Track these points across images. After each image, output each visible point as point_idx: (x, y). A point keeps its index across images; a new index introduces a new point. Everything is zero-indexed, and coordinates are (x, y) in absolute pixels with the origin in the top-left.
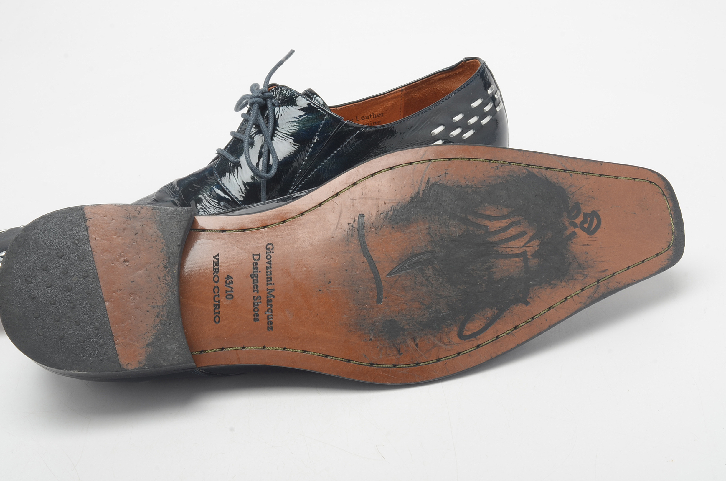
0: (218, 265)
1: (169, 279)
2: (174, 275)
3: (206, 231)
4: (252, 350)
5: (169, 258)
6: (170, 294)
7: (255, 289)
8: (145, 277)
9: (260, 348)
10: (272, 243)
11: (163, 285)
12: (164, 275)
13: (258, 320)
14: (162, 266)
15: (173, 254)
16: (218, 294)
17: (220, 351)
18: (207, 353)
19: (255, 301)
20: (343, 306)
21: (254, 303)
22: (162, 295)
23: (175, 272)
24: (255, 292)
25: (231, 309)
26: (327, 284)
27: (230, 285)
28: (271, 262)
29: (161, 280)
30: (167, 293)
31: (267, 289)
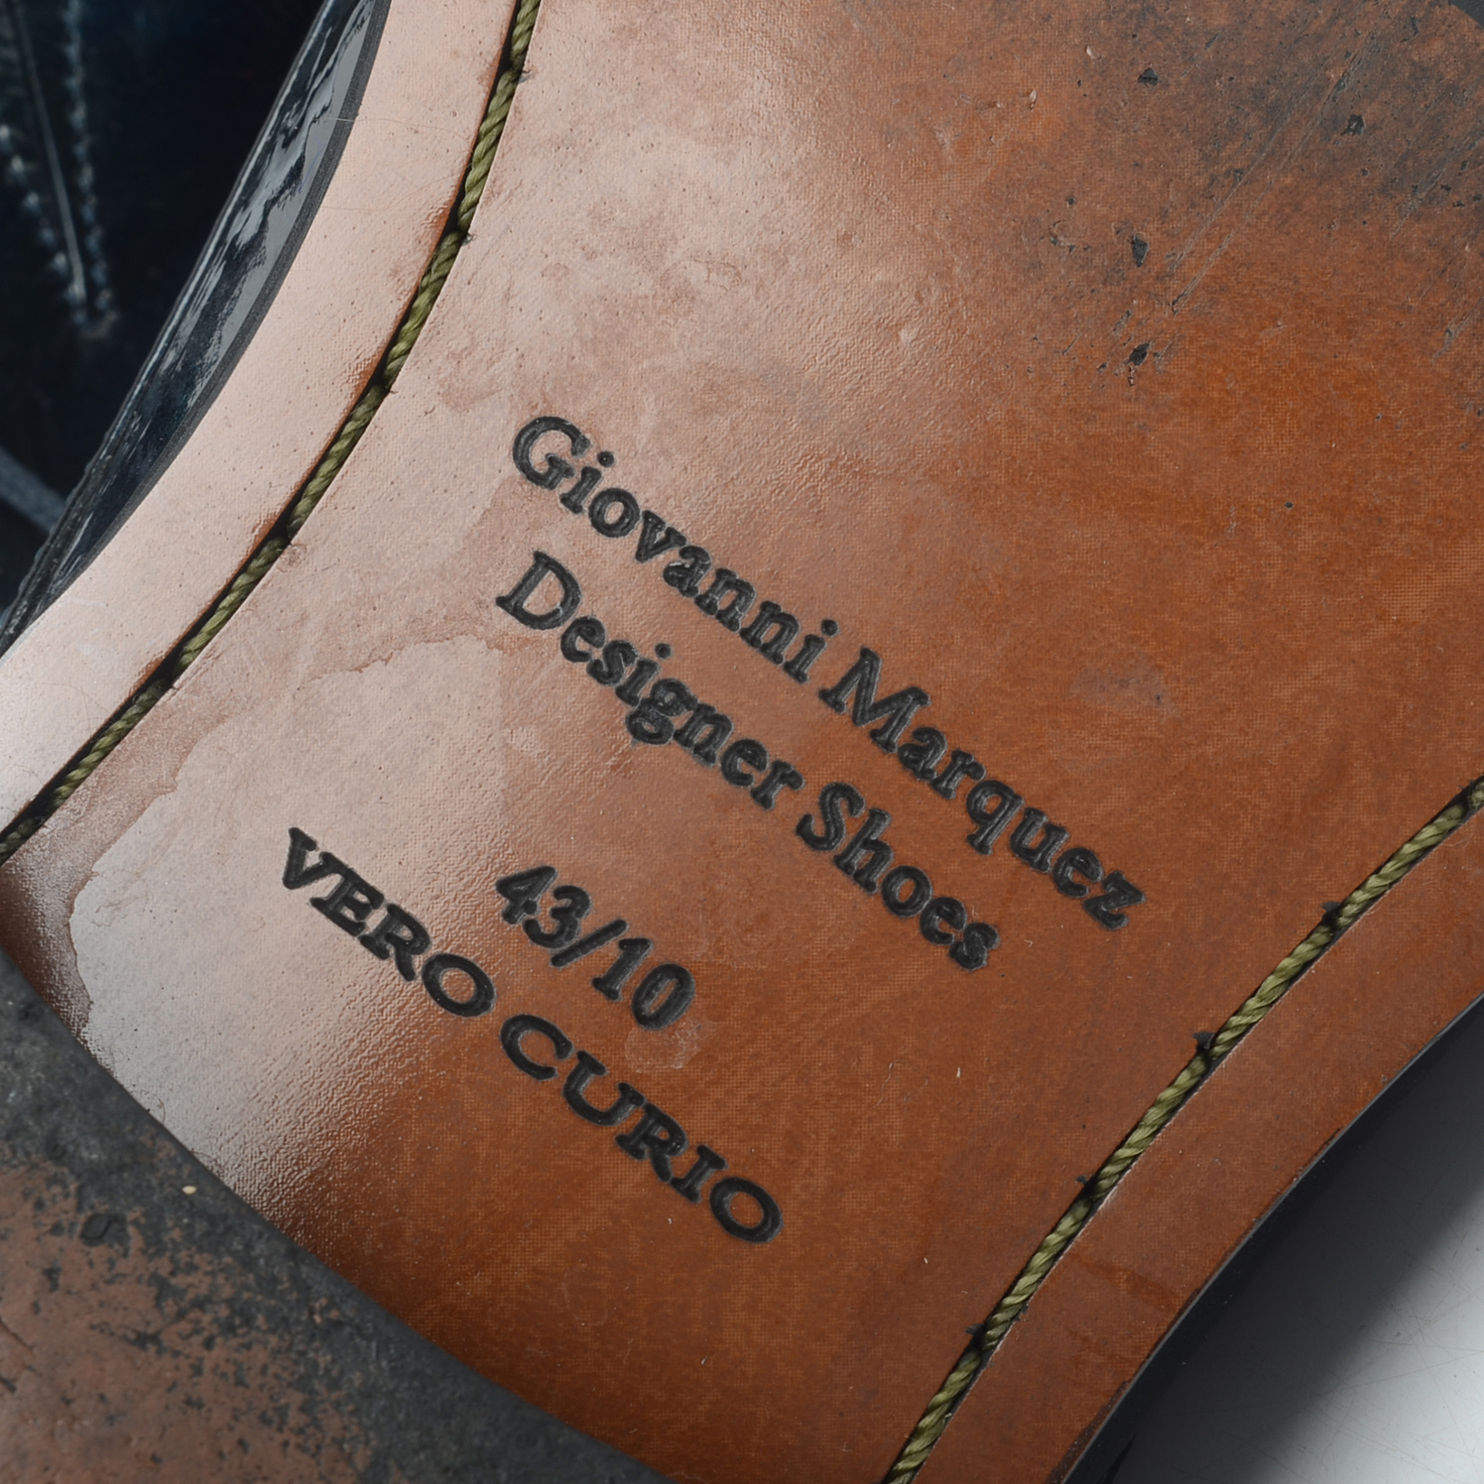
0: (376, 898)
1: (212, 1274)
2: (212, 1220)
3: (63, 789)
4: (1158, 1150)
5: (55, 1150)
6: (324, 1359)
7: (758, 778)
8: (52, 1434)
9: (1184, 1079)
10: (536, 414)
11: (218, 1353)
12: (153, 1291)
13: (985, 932)
14: (69, 1250)
15: (55, 1104)
16: (572, 1053)
17: (976, 1371)
18: (916, 1469)
19: (841, 846)
20: (1373, 295)
21: (847, 868)
22: (283, 1423)
23: (200, 1192)
24: (774, 795)
25: (757, 1056)
26: (1137, 272)
27: (587, 924)
28: (659, 523)
29: (163, 1337)
30: (302, 1369)
31: (824, 695)
